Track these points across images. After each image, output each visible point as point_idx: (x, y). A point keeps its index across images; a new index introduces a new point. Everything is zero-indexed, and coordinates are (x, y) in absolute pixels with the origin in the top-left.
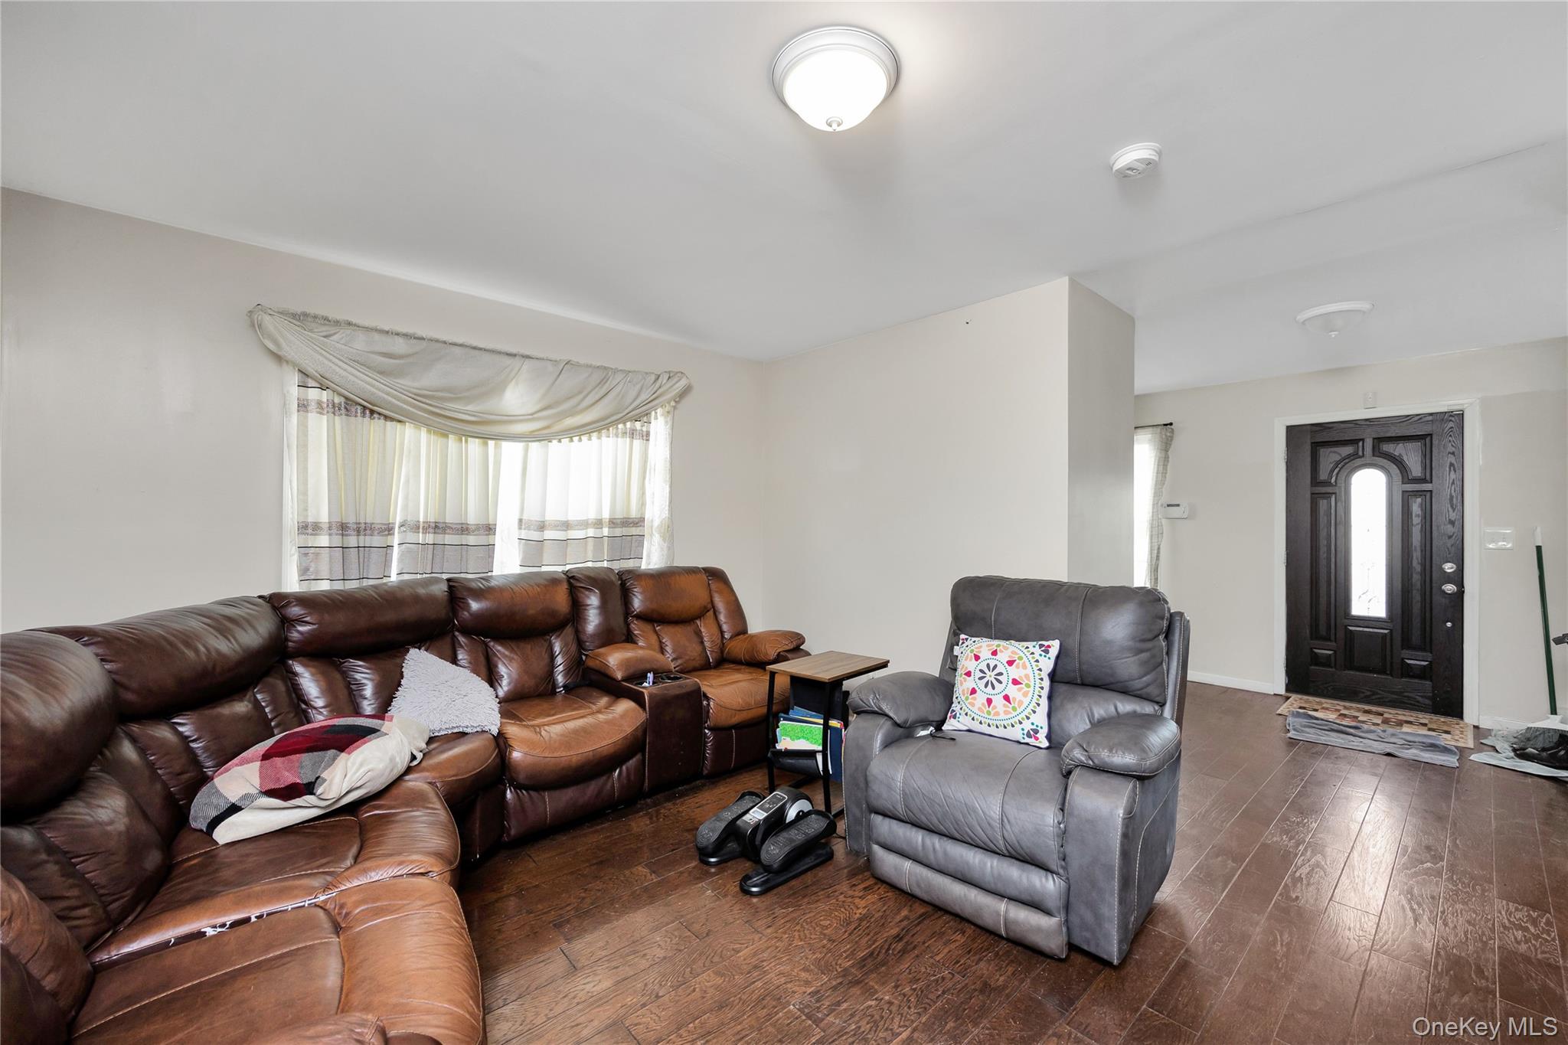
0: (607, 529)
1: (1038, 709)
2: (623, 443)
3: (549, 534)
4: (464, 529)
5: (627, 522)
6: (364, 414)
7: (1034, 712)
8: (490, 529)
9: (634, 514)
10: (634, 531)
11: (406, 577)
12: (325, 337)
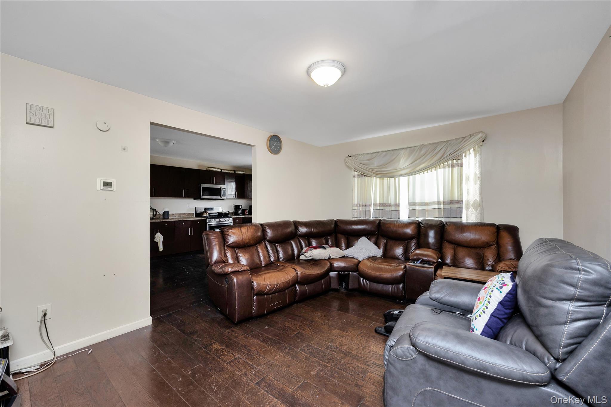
0: (443, 205)
1: (483, 315)
2: (448, 170)
3: (417, 207)
4: (390, 205)
5: (451, 202)
6: (364, 176)
7: (480, 316)
8: (398, 205)
9: (456, 198)
10: (456, 206)
11: (374, 218)
12: (356, 160)
